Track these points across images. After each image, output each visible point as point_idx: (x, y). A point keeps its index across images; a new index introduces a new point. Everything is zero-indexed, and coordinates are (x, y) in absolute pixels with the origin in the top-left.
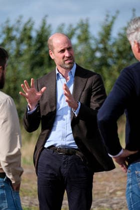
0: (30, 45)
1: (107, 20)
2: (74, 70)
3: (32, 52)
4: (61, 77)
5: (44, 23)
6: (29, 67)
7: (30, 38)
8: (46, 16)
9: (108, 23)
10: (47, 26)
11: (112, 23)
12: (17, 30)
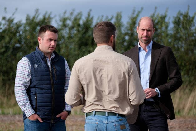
0: (78, 31)
1: (133, 14)
2: (151, 44)
3: (80, 35)
4: (142, 50)
5: (89, 15)
6: (77, 46)
7: (79, 25)
8: (91, 10)
9: (135, 16)
10: (91, 17)
11: (138, 15)
12: (70, 20)
